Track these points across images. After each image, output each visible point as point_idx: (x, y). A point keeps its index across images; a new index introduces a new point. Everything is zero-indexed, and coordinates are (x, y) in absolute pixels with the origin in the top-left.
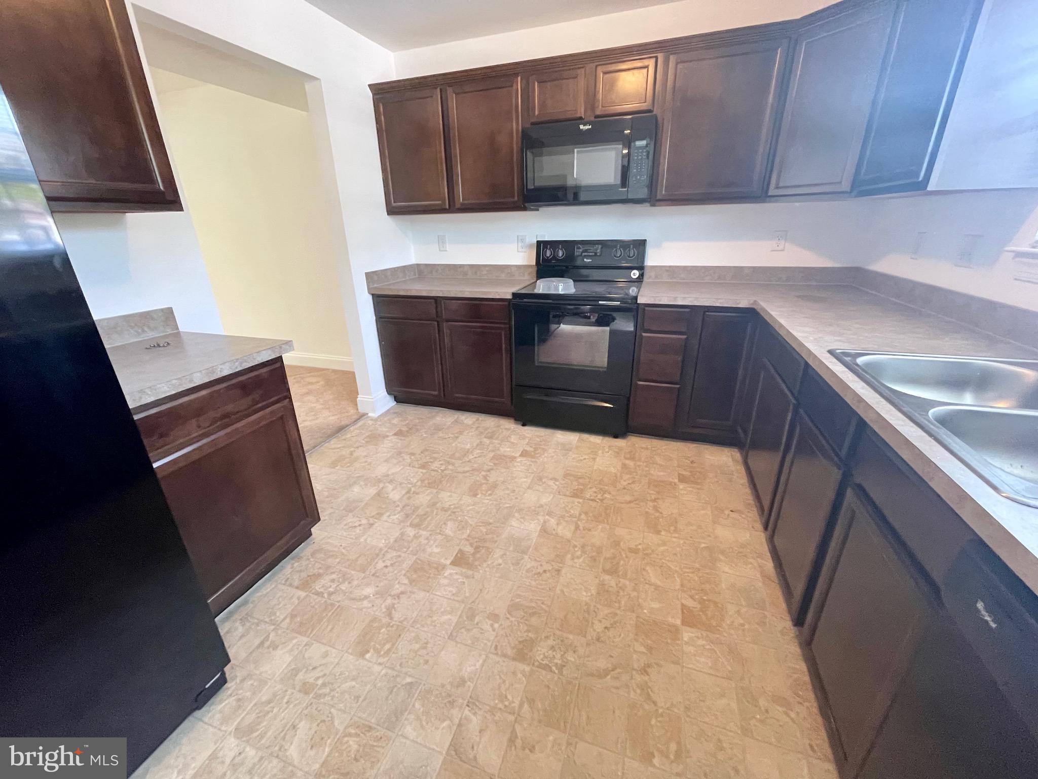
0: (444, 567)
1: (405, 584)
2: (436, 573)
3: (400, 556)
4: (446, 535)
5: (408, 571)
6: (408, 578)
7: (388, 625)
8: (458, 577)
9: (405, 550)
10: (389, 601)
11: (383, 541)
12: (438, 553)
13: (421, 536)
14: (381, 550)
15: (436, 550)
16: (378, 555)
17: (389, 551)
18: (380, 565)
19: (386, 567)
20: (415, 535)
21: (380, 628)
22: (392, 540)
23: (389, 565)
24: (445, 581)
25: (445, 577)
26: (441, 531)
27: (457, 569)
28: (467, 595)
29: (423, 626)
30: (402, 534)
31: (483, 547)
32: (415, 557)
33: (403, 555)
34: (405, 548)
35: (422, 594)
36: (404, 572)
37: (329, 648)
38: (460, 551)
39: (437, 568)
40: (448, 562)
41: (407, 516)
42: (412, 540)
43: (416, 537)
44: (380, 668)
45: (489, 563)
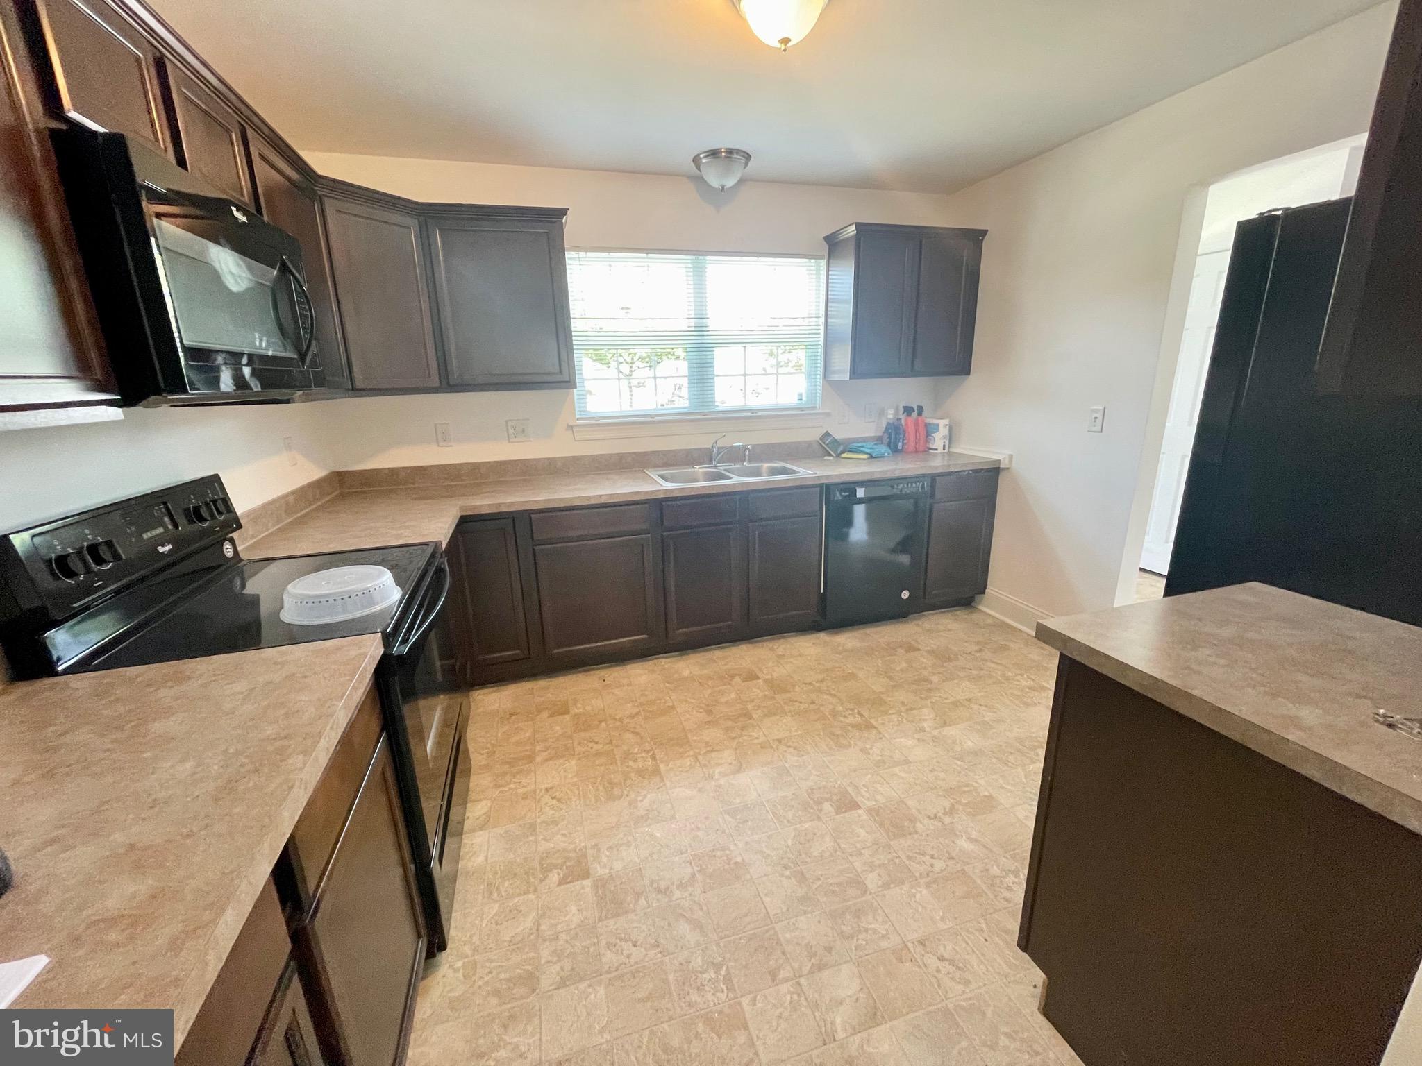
0: (870, 811)
1: (921, 822)
2: (881, 810)
3: (909, 858)
4: (835, 841)
5: (910, 834)
6: (914, 827)
7: (959, 802)
8: (864, 793)
9: (897, 861)
10: (947, 820)
11: (918, 896)
12: (862, 827)
13: (865, 864)
14: (928, 885)
15: (862, 832)
16: (935, 881)
17: (917, 875)
18: (939, 865)
19: (932, 857)
20: (871, 872)
21: (966, 805)
22: (906, 887)
23: (927, 857)
24: (879, 797)
25: (875, 800)
26: (836, 851)
27: (859, 799)
28: (869, 776)
29: (927, 782)
30: (886, 886)
31: (813, 799)
32: (892, 843)
33: (904, 858)
34: (895, 863)
35: (910, 803)
36: (916, 836)
37: (1024, 821)
38: (838, 811)
39: (878, 814)
40: (860, 811)
41: (858, 914)
42: (880, 866)
43: (872, 867)
44: (979, 781)
45: (824, 783)
